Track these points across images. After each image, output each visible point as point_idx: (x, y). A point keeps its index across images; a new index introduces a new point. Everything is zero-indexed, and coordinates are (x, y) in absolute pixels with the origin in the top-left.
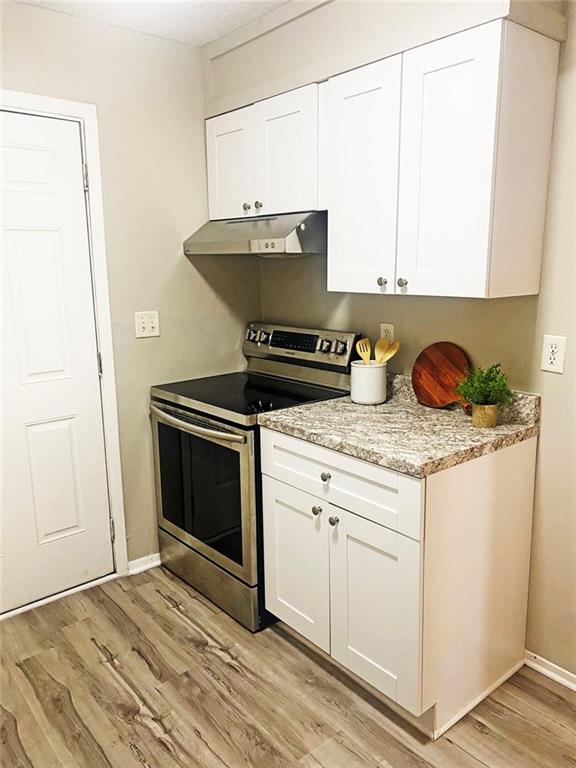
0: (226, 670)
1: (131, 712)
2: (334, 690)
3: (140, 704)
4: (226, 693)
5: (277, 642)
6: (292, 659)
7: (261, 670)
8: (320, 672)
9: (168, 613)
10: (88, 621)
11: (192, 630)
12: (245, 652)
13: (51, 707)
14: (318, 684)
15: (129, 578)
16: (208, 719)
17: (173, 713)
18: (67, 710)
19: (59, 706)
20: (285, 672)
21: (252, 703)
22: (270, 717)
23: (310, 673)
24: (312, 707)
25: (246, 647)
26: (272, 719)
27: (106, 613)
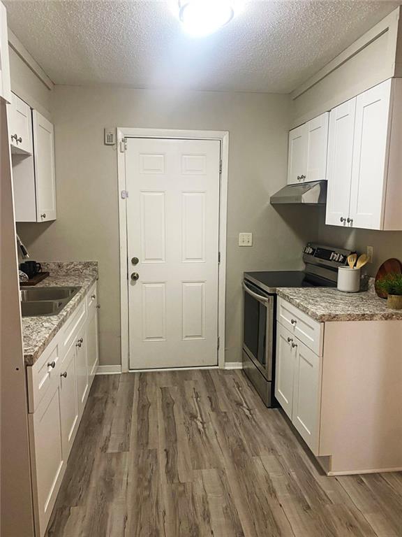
0: (244, 417)
1: (193, 417)
2: (290, 440)
3: (199, 415)
4: (238, 425)
5: (277, 415)
6: (278, 423)
7: (260, 422)
8: (289, 432)
9: (233, 389)
10: (196, 382)
11: (239, 397)
12: (258, 413)
13: (165, 405)
14: (285, 436)
15: (224, 371)
16: (224, 430)
17: (210, 423)
18: (170, 409)
19: (168, 406)
20: (271, 428)
21: (247, 431)
22: (251, 439)
23: (284, 431)
24: (274, 443)
25: (260, 412)
26: (252, 440)
27: (205, 380)
